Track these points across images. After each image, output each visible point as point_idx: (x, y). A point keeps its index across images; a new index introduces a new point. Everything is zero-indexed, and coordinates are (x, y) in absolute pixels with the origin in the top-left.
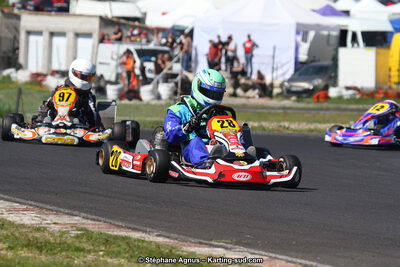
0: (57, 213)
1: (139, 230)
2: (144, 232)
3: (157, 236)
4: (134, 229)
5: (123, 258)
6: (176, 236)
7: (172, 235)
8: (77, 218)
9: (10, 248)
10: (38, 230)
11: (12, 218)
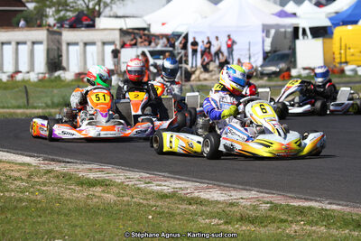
0: (235, 189)
1: (311, 200)
2: (316, 201)
3: (329, 203)
4: (306, 200)
5: (322, 226)
6: (345, 203)
7: (341, 202)
8: (253, 192)
9: (226, 223)
10: (232, 204)
11: (204, 195)
